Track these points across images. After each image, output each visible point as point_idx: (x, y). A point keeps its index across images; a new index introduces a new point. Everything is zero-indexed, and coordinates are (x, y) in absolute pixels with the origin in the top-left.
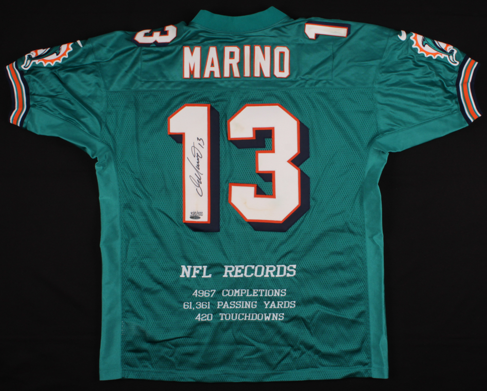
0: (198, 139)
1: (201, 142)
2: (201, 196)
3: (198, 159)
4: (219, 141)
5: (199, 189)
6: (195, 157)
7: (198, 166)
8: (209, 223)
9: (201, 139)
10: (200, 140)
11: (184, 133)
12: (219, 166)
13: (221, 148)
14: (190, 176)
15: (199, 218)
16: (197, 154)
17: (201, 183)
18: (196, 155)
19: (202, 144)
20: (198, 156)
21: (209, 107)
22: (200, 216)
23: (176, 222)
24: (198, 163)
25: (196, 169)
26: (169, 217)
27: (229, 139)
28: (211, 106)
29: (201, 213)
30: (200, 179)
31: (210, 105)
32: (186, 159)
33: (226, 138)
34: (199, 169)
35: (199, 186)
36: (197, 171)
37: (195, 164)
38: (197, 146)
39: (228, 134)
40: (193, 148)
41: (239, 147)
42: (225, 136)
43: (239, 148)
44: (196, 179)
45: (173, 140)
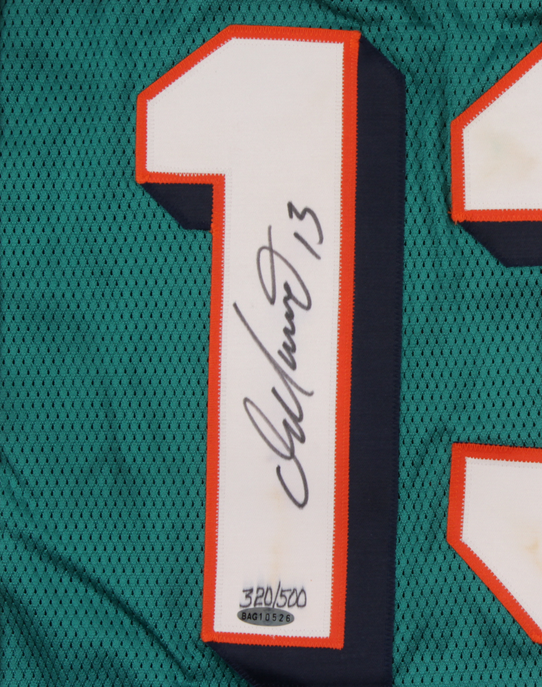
0: (291, 208)
1: (307, 227)
2: (301, 506)
3: (290, 316)
4: (401, 221)
5: (289, 468)
6: (272, 301)
7: (290, 348)
8: (339, 645)
9: (307, 210)
10: (301, 217)
11: (221, 179)
12: (396, 352)
13: (409, 262)
14: (246, 400)
15: (288, 619)
16: (287, 287)
17: (302, 440)
18: (281, 293)
19: (311, 237)
20: (289, 296)
21: (355, 46)
22: (294, 611)
23: (166, 638)
24: (289, 332)
25: (277, 367)
26: (130, 613)
27: (457, 217)
28: (363, 41)
29: (298, 596)
30: (298, 419)
31: (356, 35)
32: (228, 315)
33: (440, 208)
34: (293, 366)
35: (292, 456)
36: (283, 375)
37: (275, 342)
38: (285, 244)
39: (451, 186)
40: (265, 254)
41: (506, 261)
42: (435, 196)
43: (508, 264)
44: (278, 415)
45: (160, 212)
